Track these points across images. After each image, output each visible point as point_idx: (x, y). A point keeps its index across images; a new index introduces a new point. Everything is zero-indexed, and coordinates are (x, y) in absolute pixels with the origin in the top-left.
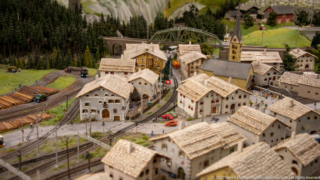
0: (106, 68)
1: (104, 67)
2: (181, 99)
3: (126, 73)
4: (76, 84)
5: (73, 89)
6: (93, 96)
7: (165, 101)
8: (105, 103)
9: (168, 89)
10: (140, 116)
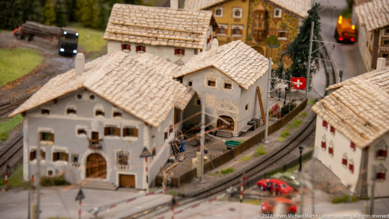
0: (123, 34)
1: (119, 29)
2: (324, 137)
3: (179, 51)
4: (38, 75)
5: (28, 87)
6: (63, 114)
7: (282, 139)
8: (95, 135)
9: (298, 103)
10: (197, 177)
